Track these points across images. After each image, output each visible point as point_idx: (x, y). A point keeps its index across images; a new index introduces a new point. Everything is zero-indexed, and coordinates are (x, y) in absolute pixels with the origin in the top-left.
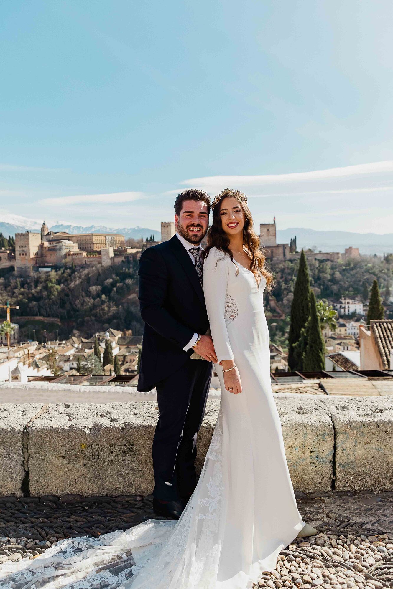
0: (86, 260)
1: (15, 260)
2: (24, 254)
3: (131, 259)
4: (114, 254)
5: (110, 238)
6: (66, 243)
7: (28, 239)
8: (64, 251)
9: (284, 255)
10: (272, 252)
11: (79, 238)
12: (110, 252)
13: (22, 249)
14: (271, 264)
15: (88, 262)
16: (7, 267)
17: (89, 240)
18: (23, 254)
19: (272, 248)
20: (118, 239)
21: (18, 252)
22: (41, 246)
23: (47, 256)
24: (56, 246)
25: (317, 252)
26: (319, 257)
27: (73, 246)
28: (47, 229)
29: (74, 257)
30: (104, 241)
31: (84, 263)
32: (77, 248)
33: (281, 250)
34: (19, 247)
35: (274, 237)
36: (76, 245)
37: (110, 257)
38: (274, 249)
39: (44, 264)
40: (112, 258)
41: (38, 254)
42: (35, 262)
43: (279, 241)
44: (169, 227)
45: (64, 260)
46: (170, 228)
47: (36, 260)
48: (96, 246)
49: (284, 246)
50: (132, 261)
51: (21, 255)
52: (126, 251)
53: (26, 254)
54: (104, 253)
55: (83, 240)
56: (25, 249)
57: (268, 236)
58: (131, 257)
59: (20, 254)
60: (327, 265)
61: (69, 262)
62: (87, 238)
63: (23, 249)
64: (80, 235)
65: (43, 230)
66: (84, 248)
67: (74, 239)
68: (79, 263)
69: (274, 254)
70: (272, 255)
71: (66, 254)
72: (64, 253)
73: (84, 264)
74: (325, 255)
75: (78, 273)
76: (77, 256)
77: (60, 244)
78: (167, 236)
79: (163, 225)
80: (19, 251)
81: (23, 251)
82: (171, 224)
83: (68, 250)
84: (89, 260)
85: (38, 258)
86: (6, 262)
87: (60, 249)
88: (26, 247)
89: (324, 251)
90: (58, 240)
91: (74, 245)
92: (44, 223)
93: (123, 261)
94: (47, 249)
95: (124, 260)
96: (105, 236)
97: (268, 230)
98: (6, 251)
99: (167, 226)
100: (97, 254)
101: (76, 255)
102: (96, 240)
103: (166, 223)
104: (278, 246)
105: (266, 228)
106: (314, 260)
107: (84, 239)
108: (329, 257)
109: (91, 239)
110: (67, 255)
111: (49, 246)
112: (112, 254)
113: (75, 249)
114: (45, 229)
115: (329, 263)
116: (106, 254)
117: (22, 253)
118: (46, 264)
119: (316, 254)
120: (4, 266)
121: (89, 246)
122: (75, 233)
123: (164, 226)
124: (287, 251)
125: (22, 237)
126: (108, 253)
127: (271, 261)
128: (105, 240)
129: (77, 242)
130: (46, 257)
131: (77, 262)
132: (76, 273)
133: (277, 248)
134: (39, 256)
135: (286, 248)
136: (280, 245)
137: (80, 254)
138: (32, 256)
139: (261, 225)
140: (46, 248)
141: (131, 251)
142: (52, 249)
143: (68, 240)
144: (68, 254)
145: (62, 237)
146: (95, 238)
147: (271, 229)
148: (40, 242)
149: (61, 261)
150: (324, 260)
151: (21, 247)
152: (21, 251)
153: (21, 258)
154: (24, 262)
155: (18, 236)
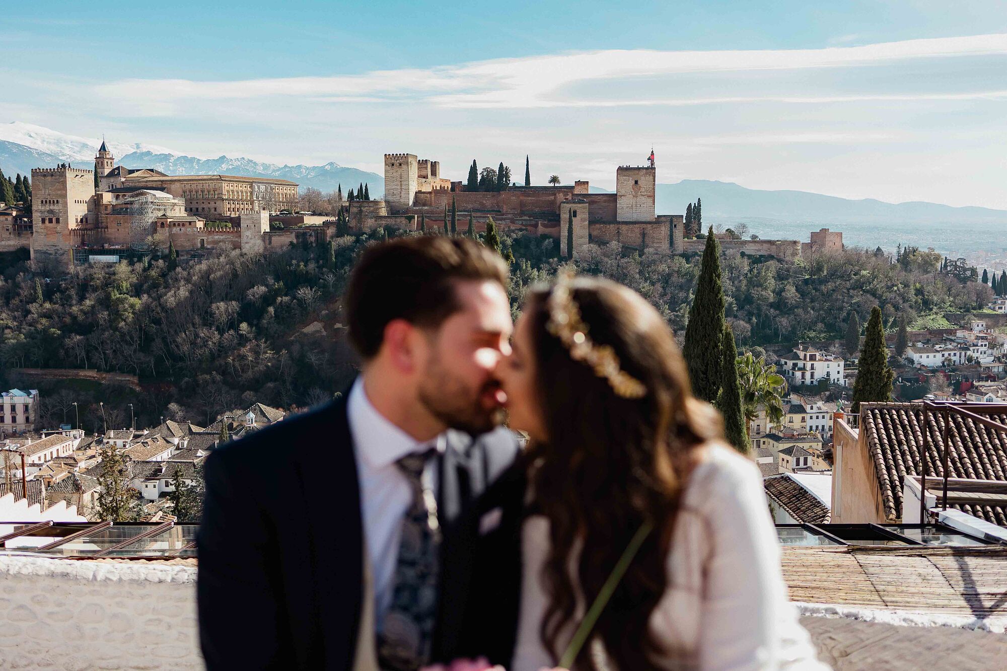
0: (205, 238)
1: (32, 233)
2: (54, 220)
3: (313, 239)
4: (271, 226)
5: (263, 187)
6: (157, 196)
7: (64, 184)
8: (151, 216)
9: (672, 243)
10: (644, 235)
11: (188, 187)
12: (262, 221)
13: (48, 207)
14: (641, 263)
15: (208, 243)
16: (12, 249)
17: (212, 192)
18: (51, 221)
19: (644, 226)
20: (282, 191)
21: (39, 214)
22: (96, 201)
23: (109, 225)
24: (131, 203)
25: (746, 237)
26: (750, 250)
27: (174, 205)
28: (110, 161)
29: (175, 230)
30: (249, 194)
31: (199, 245)
32: (183, 208)
33: (664, 230)
34: (42, 202)
35: (650, 200)
36: (180, 202)
37: (262, 231)
38: (649, 226)
39: (103, 246)
40: (267, 237)
41: (86, 219)
42: (79, 239)
43: (661, 209)
44: (404, 169)
45: (150, 238)
46: (407, 172)
47: (83, 235)
48: (228, 206)
49: (671, 220)
50: (314, 245)
51: (47, 222)
52: (301, 220)
53: (58, 221)
54: (248, 222)
55: (197, 192)
56: (55, 208)
57: (635, 196)
58: (311, 235)
59: (43, 221)
60: (767, 269)
61: (163, 243)
62: (206, 186)
63: (52, 207)
64: (190, 178)
65: (100, 161)
66: (200, 209)
67: (174, 187)
68: (187, 245)
69: (647, 239)
70: (643, 241)
71: (154, 224)
72: (150, 221)
73: (198, 249)
74: (766, 246)
75: (184, 269)
76: (183, 229)
77: (142, 199)
78: (399, 187)
79: (389, 161)
80: (42, 212)
81: (51, 212)
82: (411, 159)
83: (160, 214)
84: (211, 238)
85: (86, 229)
86: (7, 240)
87: (141, 211)
88: (57, 202)
89: (762, 237)
90: (137, 189)
91: (176, 201)
92: (103, 148)
93: (291, 243)
94: (110, 208)
95: (295, 241)
96: (251, 184)
97: (636, 182)
98: (9, 211)
99: (400, 165)
100: (230, 225)
101: (179, 225)
102: (228, 192)
103: (396, 157)
104: (660, 220)
105: (631, 178)
106: (739, 256)
107: (200, 187)
108: (773, 251)
109: (217, 191)
110: (159, 224)
111: (114, 202)
112: (265, 227)
113: (179, 212)
114: (106, 161)
115: (773, 264)
116: (253, 227)
117: (47, 216)
118: (106, 246)
119: (746, 242)
120: (5, 246)
121: (212, 205)
122: (181, 172)
123: (393, 165)
124: (679, 233)
125: (49, 178)
126: (257, 224)
127: (640, 256)
128: (251, 193)
129: (184, 194)
130: (107, 227)
131: (183, 243)
132: (179, 269)
133: (655, 226)
134: (88, 226)
135: (675, 226)
136: (663, 219)
137: (190, 223)
138: (72, 225)
139: (621, 170)
140: (106, 206)
141: (311, 221)
142: (122, 209)
143: (162, 189)
144: (161, 223)
145: (147, 181)
146: (226, 187)
147: (644, 181)
148: (90, 192)
149: (143, 240)
150: (761, 256)
151: (46, 202)
152: (46, 213)
153: (46, 228)
154: (53, 240)
155: (38, 176)
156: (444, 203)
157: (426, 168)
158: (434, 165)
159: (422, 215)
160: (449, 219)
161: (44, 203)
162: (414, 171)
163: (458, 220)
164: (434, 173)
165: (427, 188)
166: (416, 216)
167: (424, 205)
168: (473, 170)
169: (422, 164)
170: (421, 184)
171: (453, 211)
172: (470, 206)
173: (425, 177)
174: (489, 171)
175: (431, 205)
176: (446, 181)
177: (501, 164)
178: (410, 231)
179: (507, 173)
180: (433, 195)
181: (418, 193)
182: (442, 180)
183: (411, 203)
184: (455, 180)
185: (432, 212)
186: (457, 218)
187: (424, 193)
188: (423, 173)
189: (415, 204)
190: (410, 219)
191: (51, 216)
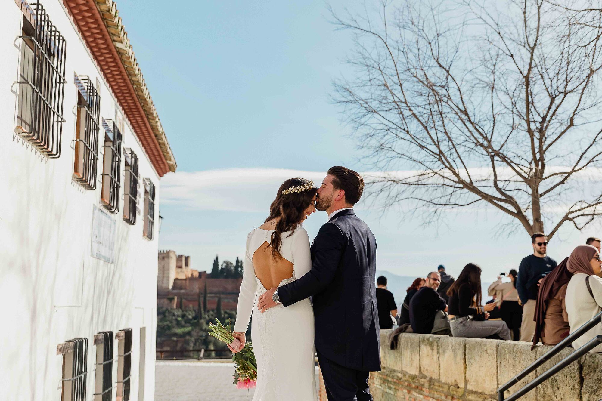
44: (166, 260)
46: (169, 263)
78: (162, 275)
82: (171, 255)
99: (163, 258)
156: (196, 288)
157: (181, 261)
158: (187, 258)
159: (180, 297)
160: (202, 299)
162: (173, 263)
163: (209, 300)
164: (187, 265)
165: (182, 276)
166: (176, 298)
167: (181, 288)
168: (216, 263)
169: (179, 258)
170: (177, 273)
171: (205, 293)
172: (215, 290)
173: (180, 267)
174: (228, 264)
175: (185, 289)
176: (196, 270)
177: (238, 259)
178: (171, 309)
179: (242, 264)
180: (188, 282)
181: (176, 280)
182: (193, 270)
183: (171, 286)
184: (201, 270)
185: (187, 294)
186: (208, 299)
187: (181, 280)
188: (179, 264)
189: (174, 287)
190: (171, 299)
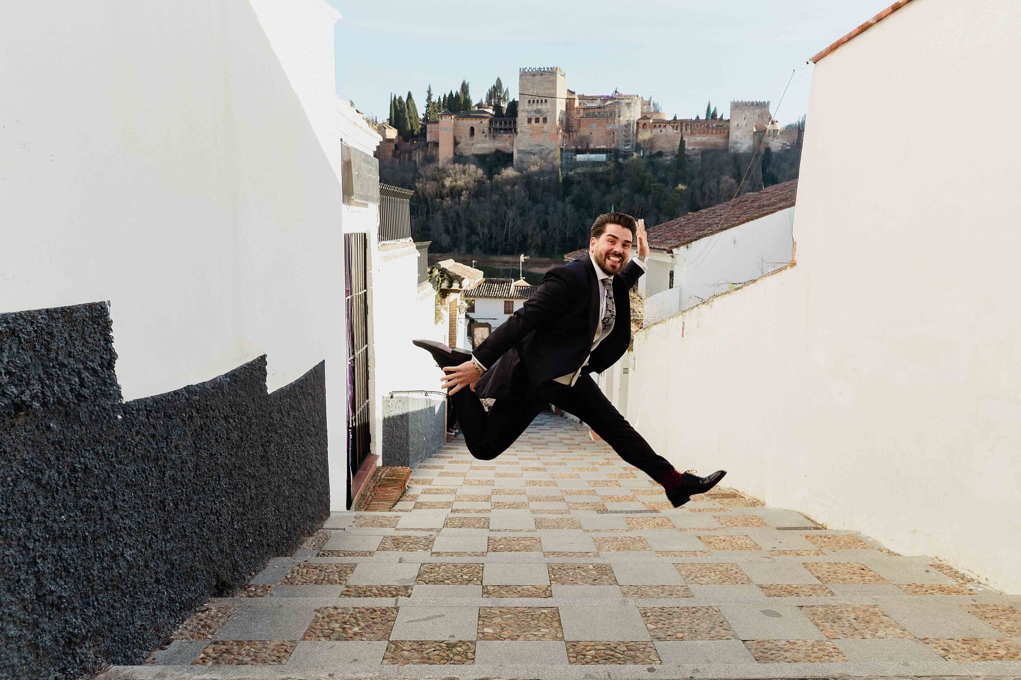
1: (517, 133)
2: (541, 119)
7: (553, 83)
13: (535, 107)
15: (690, 144)
16: (486, 152)
18: (537, 120)
21: (525, 114)
22: (568, 105)
29: (657, 131)
34: (529, 101)
39: (588, 145)
51: (533, 121)
53: (545, 120)
56: (543, 107)
59: (529, 121)
61: (644, 143)
63: (539, 107)
71: (637, 124)
76: (664, 130)
80: (528, 112)
81: (538, 111)
86: (484, 142)
88: (545, 102)
101: (661, 126)
110: (641, 125)
117: (534, 116)
118: (592, 145)
120: (480, 149)
125: (538, 77)
131: (663, 144)
144: (643, 125)
151: (534, 101)
152: (533, 113)
153: (532, 128)
154: (539, 139)
155: (526, 75)
161: (531, 102)
191: (538, 116)
